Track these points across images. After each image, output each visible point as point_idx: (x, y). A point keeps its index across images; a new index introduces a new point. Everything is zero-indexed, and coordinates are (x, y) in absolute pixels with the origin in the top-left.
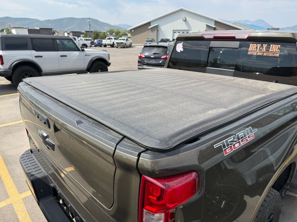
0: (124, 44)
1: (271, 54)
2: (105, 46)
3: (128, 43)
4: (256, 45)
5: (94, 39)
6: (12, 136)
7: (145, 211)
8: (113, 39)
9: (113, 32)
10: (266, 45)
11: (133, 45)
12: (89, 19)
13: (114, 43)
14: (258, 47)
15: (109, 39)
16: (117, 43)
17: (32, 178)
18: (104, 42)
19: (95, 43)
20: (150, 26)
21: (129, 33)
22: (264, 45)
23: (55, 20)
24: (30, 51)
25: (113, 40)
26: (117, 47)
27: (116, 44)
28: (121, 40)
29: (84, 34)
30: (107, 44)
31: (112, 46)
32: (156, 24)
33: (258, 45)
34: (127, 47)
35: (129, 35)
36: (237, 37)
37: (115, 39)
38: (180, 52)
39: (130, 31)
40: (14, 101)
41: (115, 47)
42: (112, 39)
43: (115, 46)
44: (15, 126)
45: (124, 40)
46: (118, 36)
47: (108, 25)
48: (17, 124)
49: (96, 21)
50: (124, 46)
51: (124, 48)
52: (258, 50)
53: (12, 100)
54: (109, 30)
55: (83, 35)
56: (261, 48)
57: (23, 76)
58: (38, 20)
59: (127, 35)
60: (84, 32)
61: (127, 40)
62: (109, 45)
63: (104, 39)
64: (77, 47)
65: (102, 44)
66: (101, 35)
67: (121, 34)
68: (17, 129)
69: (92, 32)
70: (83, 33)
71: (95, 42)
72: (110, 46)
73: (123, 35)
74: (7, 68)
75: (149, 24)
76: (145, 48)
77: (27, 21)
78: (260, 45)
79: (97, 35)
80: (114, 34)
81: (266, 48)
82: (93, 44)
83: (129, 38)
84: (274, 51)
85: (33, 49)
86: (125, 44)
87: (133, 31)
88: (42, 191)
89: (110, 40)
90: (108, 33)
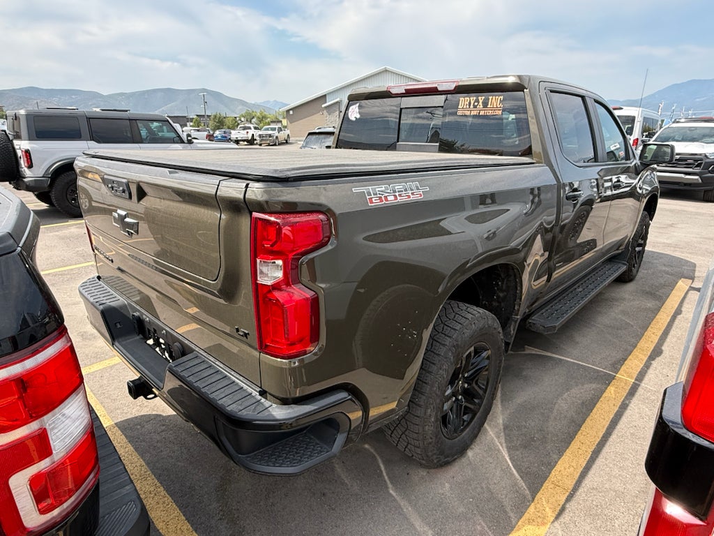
0: (275, 137)
1: (490, 111)
2: (237, 142)
3: (282, 136)
4: (468, 98)
5: (214, 130)
6: (57, 289)
7: (258, 261)
8: (252, 128)
9: (253, 118)
10: (483, 98)
11: (292, 140)
12: (204, 90)
13: (255, 137)
14: (472, 102)
15: (245, 128)
16: (260, 136)
17: (101, 307)
18: (235, 134)
19: (217, 137)
20: (326, 102)
21: (284, 118)
22: (480, 98)
23: (133, 95)
24: (85, 142)
25: (251, 132)
26: (260, 145)
27: (258, 138)
28: (267, 129)
29: (194, 120)
30: (239, 139)
31: (251, 142)
32: (338, 100)
33: (472, 98)
34: (280, 144)
35: (285, 122)
36: (440, 89)
37: (255, 128)
38: (354, 119)
39: (285, 113)
40: (57, 236)
41: (257, 144)
42: (250, 128)
43: (255, 142)
44: (61, 275)
45: (274, 129)
46: (262, 125)
47: (243, 103)
48: (65, 271)
49: (217, 96)
50: (276, 143)
51: (275, 145)
52: (472, 106)
53: (51, 234)
54: (243, 113)
55: (191, 124)
56: (476, 104)
57: (72, 190)
58: (98, 93)
59: (281, 121)
60: (195, 117)
61: (280, 130)
62: (244, 141)
63: (234, 129)
64: (179, 136)
65: (230, 139)
66: (228, 122)
67: (269, 119)
68: (66, 279)
69: (209, 116)
70: (191, 120)
71: (215, 135)
72: (246, 143)
73: (273, 122)
74: (41, 176)
75: (323, 98)
76: (310, 137)
77: (73, 97)
78: (475, 98)
79: (220, 123)
80: (254, 120)
81: (482, 103)
82: (211, 139)
83: (285, 127)
84: (495, 106)
85: (92, 139)
86: (277, 137)
87: (291, 112)
88: (119, 326)
89: (246, 131)
90: (243, 119)
